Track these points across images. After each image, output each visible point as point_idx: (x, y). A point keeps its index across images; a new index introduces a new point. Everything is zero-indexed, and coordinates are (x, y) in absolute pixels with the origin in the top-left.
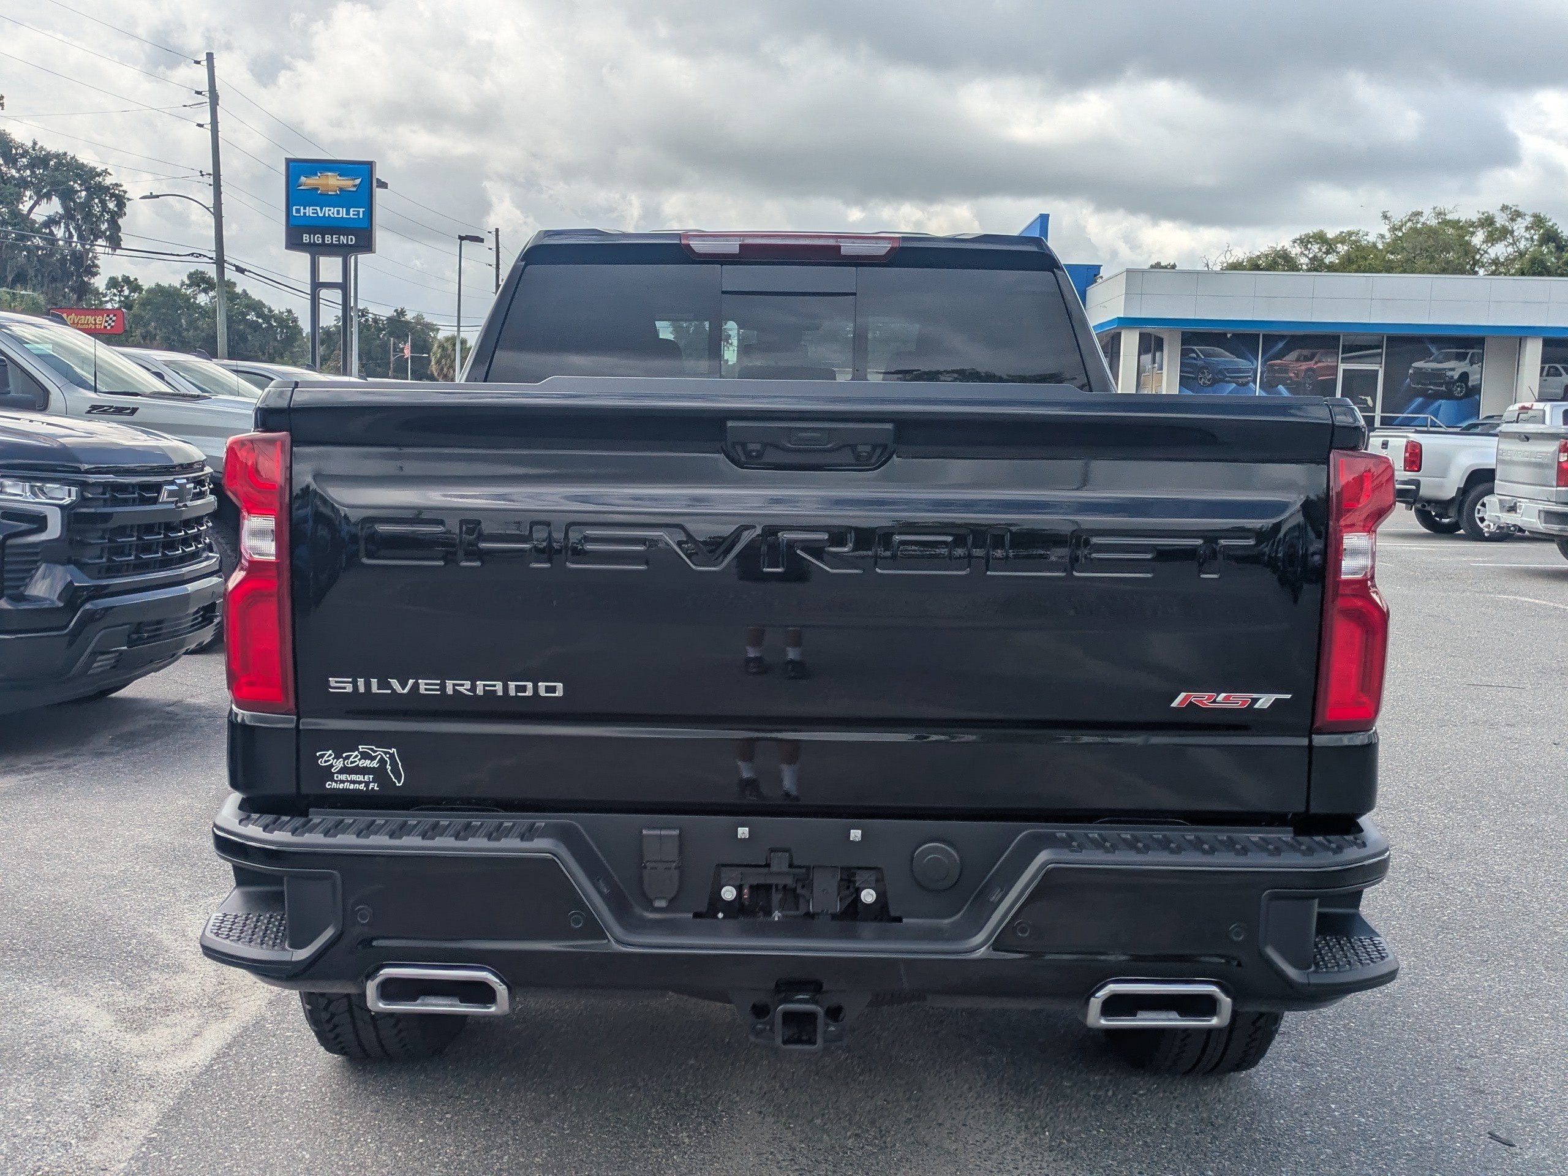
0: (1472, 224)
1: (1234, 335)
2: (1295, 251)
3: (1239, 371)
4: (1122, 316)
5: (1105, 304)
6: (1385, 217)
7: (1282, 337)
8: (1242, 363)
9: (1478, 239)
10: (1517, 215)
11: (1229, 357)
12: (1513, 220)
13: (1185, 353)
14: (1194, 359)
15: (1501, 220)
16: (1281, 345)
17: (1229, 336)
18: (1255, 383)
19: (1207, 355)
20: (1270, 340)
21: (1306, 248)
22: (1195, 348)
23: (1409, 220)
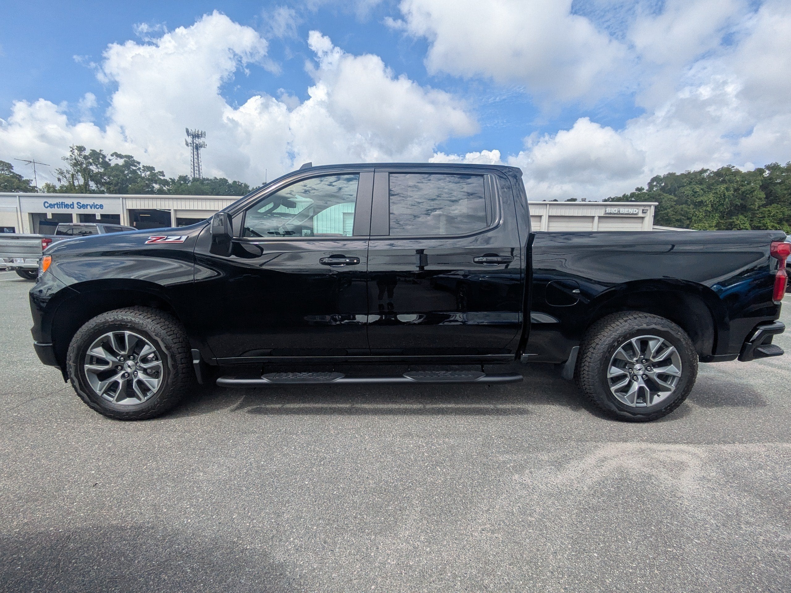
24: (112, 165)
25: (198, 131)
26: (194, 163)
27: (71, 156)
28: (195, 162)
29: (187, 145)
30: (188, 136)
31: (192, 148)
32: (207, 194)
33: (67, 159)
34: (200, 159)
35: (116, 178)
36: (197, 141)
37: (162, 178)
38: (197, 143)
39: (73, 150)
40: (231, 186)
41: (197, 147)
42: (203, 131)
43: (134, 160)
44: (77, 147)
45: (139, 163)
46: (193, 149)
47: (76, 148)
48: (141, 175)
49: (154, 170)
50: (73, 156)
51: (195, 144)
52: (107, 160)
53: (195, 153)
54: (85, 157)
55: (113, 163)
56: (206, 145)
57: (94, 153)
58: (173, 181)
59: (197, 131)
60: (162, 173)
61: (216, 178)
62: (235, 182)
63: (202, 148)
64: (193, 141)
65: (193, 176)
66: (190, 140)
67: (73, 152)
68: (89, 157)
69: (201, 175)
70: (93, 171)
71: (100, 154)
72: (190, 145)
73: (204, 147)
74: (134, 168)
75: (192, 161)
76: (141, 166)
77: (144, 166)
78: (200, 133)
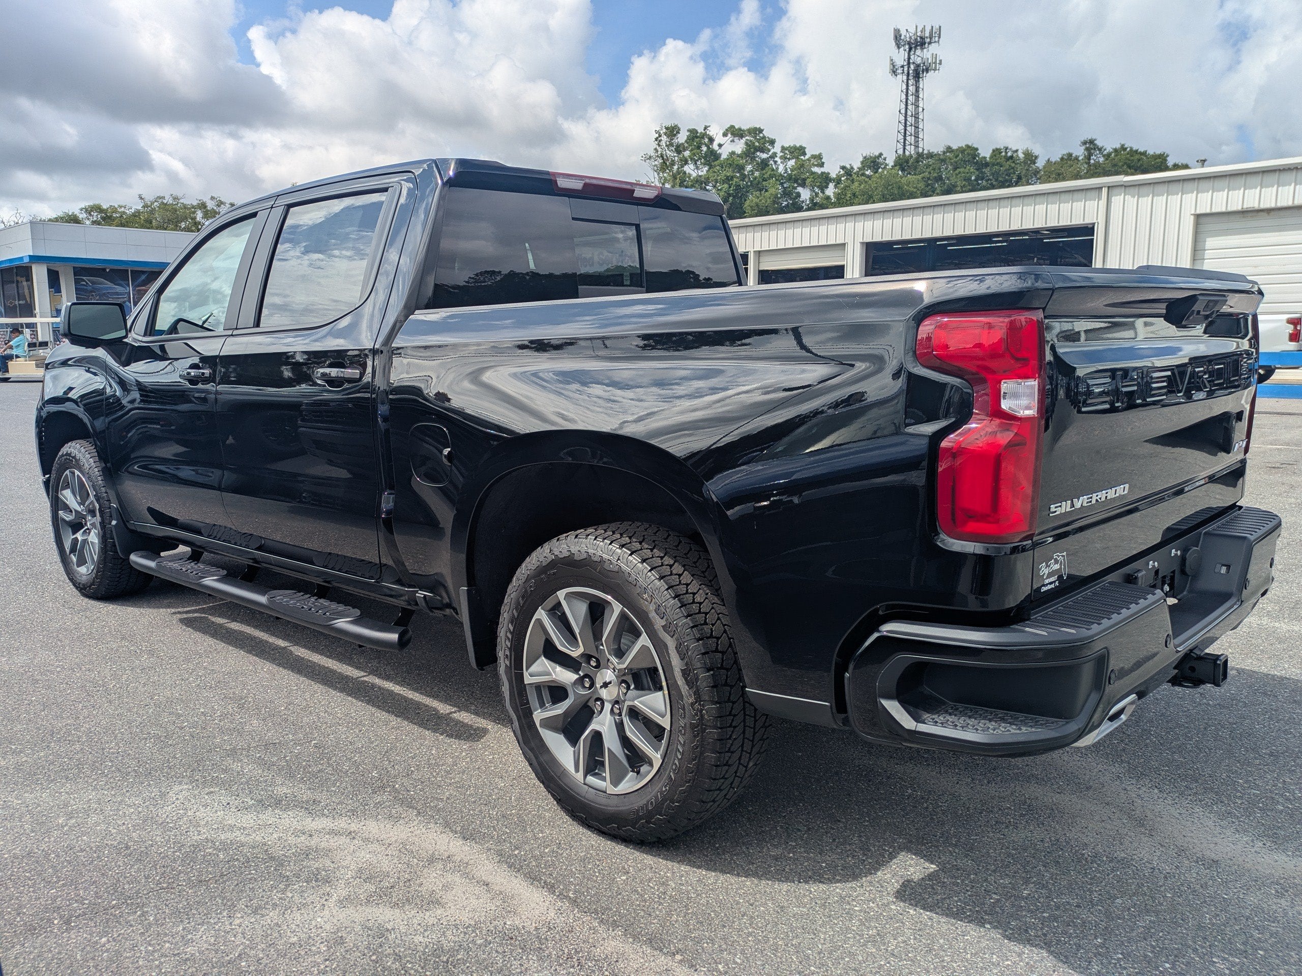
0: (193, 207)
1: (111, 270)
2: (82, 216)
3: (117, 294)
4: (32, 254)
5: (11, 245)
6: (141, 198)
7: (143, 272)
8: (119, 289)
9: (199, 215)
10: (220, 203)
11: (110, 284)
12: (219, 206)
13: (77, 282)
14: (84, 285)
15: (211, 205)
16: (143, 277)
17: (108, 270)
18: (130, 302)
19: (93, 283)
20: (136, 274)
21: (91, 215)
22: (84, 278)
23: (156, 201)
24: (724, 156)
25: (923, 30)
26: (906, 117)
27: (656, 149)
28: (909, 113)
29: (894, 72)
30: (899, 48)
31: (905, 78)
32: (912, 196)
33: (650, 157)
34: (921, 105)
35: (726, 186)
36: (919, 56)
37: (816, 169)
38: (919, 61)
39: (660, 136)
40: (987, 165)
41: (917, 73)
42: (936, 27)
43: (764, 137)
44: (667, 128)
45: (772, 142)
46: (908, 80)
47: (664, 130)
48: (777, 168)
49: (804, 154)
50: (659, 150)
51: (912, 67)
52: (715, 146)
53: (912, 89)
54: (679, 149)
55: (724, 154)
56: (940, 64)
57: (694, 136)
58: (848, 172)
59: (919, 29)
60: (818, 159)
61: (949, 149)
62: (997, 152)
63: (931, 73)
64: (909, 58)
65: (900, 152)
66: (900, 57)
67: (660, 141)
68: (686, 145)
69: (921, 145)
70: (690, 175)
71: (704, 135)
72: (900, 71)
73: (935, 70)
74: (764, 156)
75: (903, 111)
76: (777, 149)
77: (783, 149)
78: (927, 34)
